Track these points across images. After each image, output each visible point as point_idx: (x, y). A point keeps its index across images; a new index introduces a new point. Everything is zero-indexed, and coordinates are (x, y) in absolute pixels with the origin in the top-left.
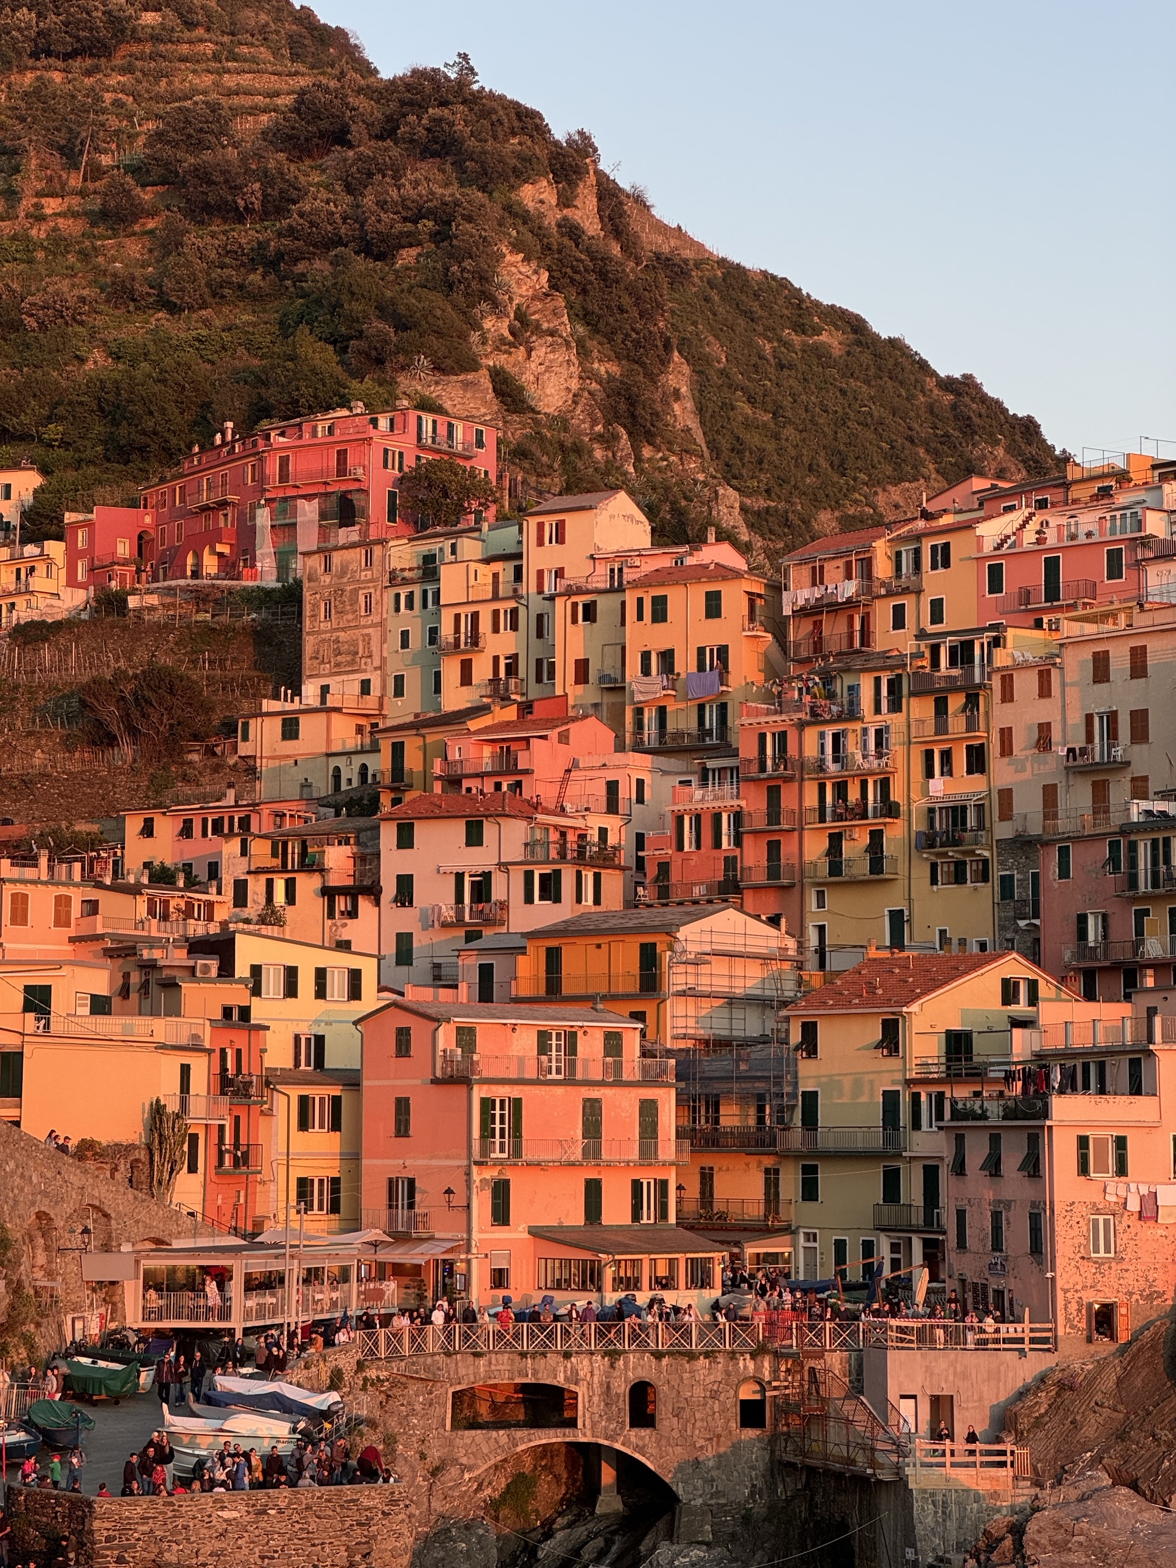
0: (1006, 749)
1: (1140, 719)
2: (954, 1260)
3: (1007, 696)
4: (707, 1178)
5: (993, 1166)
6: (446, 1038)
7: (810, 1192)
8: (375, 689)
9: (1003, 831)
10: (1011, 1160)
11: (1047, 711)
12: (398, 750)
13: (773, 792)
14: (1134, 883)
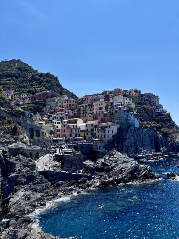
0: (94, 109)
1: (102, 108)
2: (98, 138)
3: (94, 106)
6: (67, 126)
7: (87, 134)
9: (94, 114)
10: (102, 132)
11: (96, 107)
12: (55, 110)
13: (79, 112)
14: (104, 116)
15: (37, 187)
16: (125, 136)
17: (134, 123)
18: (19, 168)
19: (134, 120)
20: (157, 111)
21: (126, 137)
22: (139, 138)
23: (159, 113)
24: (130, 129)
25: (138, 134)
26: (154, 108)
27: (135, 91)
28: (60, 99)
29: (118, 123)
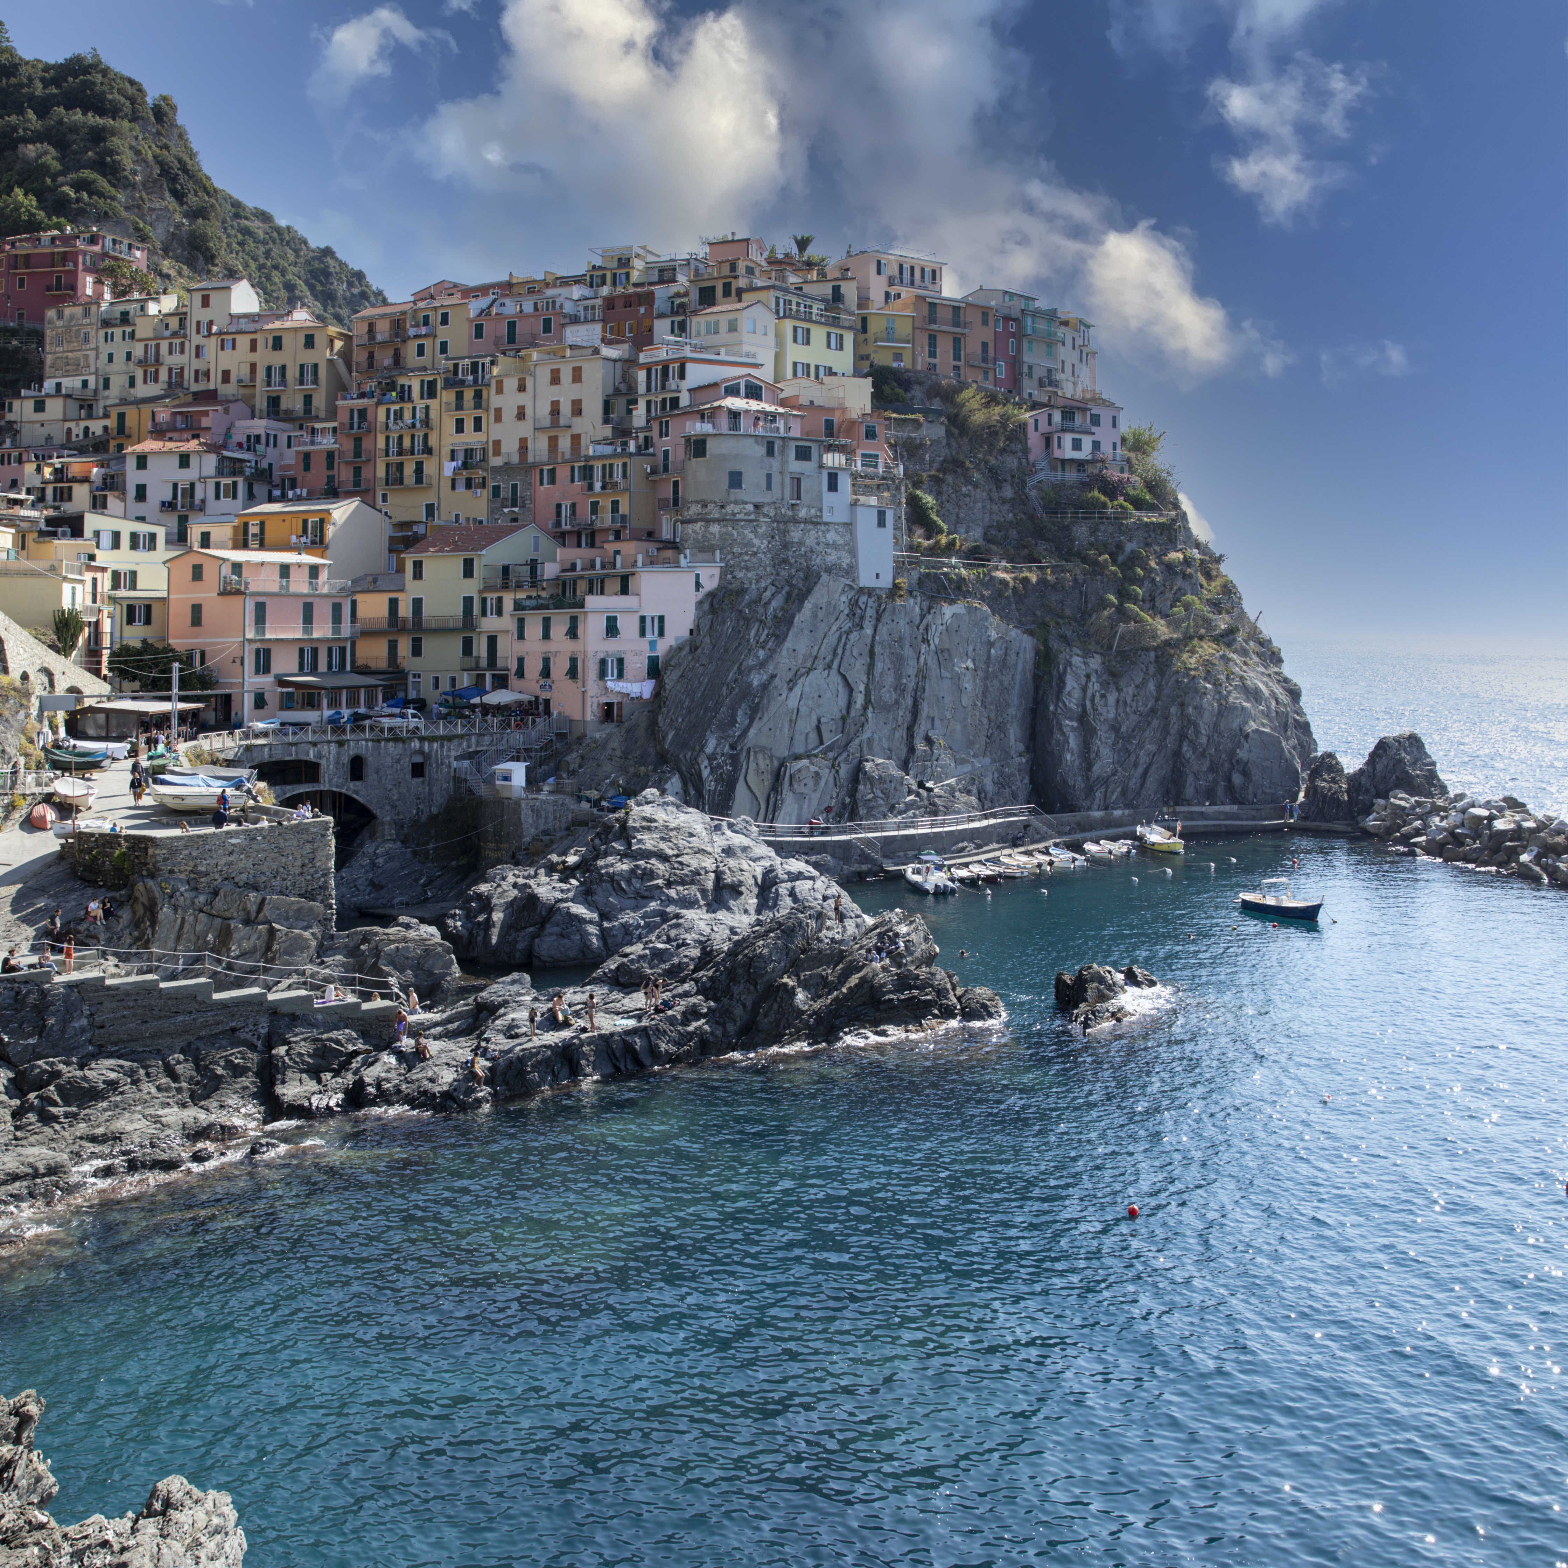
1: (577, 403)
2: (515, 685)
3: (500, 391)
5: (545, 634)
7: (417, 651)
9: (496, 462)
10: (559, 629)
11: (523, 399)
12: (121, 417)
13: (358, 441)
14: (591, 487)
16: (762, 665)
17: (853, 552)
19: (851, 526)
20: (1069, 453)
21: (773, 677)
22: (889, 679)
23: (1080, 464)
24: (808, 605)
25: (878, 649)
26: (1043, 427)
28: (181, 315)
29: (711, 549)
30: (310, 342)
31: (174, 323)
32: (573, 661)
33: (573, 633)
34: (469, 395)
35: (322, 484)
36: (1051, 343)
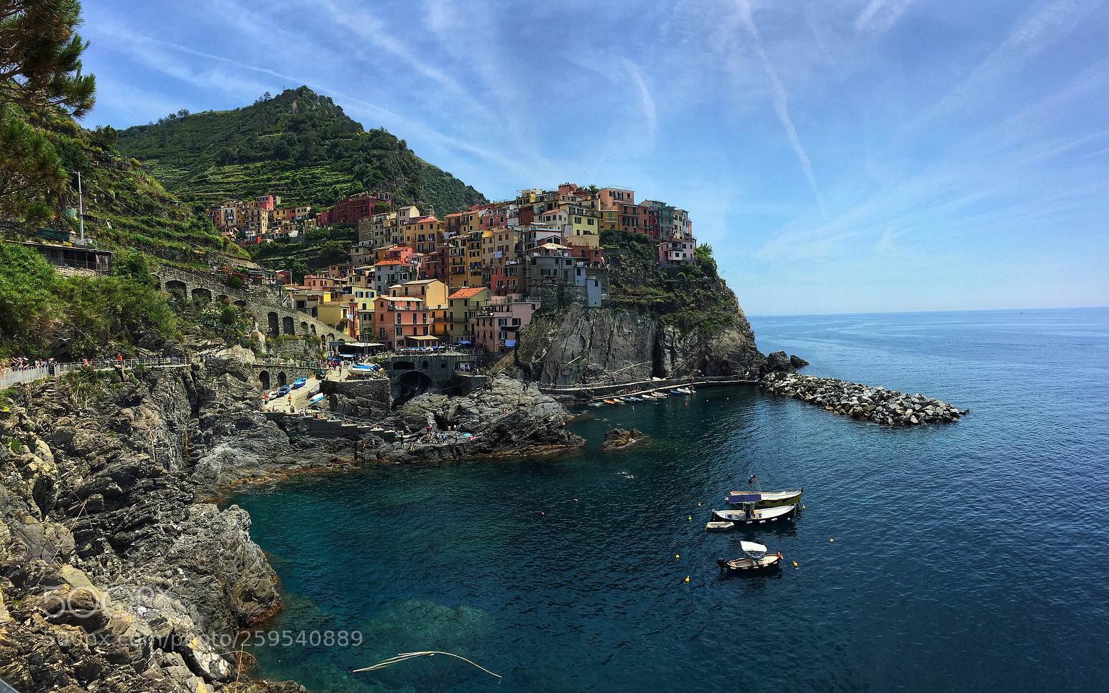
0: (484, 252)
1: (507, 246)
2: (477, 340)
3: (484, 243)
4: (434, 326)
5: (484, 324)
6: (389, 304)
7: (452, 329)
8: (372, 243)
9: (484, 266)
10: (487, 323)
11: (491, 245)
12: (377, 253)
13: (443, 260)
14: (507, 276)
15: (255, 443)
17: (586, 295)
18: (223, 403)
19: (585, 287)
20: (674, 258)
23: (678, 262)
24: (570, 314)
26: (665, 249)
27: (612, 194)
28: (397, 220)
29: (537, 296)
30: (431, 227)
31: (394, 222)
32: (491, 333)
33: (491, 324)
34: (475, 245)
35: (433, 274)
36: (671, 220)
